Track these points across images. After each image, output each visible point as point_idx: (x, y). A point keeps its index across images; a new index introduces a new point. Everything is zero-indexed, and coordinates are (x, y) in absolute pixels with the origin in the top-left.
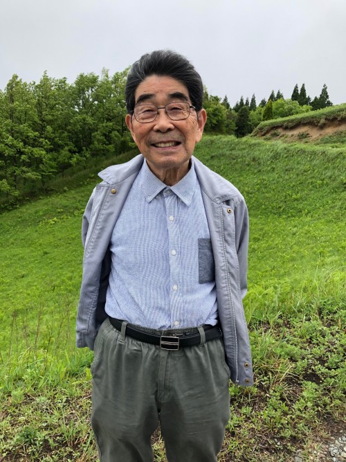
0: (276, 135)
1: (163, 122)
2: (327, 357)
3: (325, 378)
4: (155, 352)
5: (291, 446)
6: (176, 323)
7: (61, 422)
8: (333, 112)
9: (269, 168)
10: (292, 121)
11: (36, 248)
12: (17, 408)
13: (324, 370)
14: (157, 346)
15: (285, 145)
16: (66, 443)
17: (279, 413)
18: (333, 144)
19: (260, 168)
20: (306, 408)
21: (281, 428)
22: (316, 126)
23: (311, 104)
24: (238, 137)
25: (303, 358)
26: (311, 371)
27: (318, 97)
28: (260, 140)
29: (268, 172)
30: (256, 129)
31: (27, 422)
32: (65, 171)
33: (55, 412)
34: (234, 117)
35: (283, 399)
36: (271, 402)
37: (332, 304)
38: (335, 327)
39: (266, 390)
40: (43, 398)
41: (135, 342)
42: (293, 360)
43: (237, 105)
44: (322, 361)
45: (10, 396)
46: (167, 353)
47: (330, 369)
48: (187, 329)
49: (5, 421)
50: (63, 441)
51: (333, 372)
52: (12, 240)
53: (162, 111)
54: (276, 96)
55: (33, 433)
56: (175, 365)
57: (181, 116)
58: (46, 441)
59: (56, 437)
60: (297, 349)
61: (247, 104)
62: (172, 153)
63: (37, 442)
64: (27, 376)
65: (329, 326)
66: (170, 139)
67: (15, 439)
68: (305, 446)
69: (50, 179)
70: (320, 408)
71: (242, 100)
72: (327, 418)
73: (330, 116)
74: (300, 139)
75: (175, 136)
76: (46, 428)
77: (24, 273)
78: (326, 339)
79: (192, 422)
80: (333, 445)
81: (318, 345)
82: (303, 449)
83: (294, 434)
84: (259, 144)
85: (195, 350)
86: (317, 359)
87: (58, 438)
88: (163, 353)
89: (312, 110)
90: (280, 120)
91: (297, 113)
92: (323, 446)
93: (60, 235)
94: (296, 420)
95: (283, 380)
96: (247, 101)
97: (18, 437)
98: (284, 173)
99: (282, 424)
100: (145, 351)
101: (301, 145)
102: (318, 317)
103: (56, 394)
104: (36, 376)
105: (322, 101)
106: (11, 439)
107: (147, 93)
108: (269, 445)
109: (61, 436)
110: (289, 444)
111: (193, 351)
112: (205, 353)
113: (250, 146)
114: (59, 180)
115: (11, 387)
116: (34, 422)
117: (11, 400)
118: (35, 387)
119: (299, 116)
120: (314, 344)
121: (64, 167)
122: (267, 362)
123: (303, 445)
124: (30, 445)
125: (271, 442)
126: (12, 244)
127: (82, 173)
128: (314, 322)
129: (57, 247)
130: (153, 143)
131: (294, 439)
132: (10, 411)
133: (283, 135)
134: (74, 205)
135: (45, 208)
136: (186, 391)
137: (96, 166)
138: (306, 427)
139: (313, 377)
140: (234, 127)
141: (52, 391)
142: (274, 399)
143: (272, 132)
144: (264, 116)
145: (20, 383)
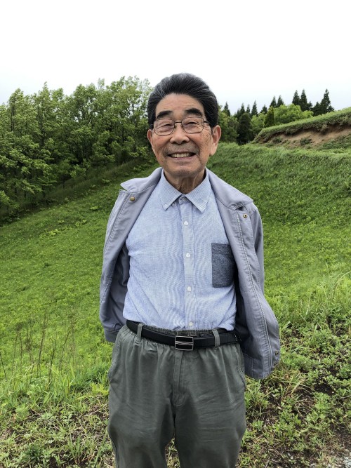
0: (278, 141)
1: (179, 134)
2: (339, 367)
3: (337, 389)
4: (170, 352)
5: (305, 460)
6: (191, 324)
7: (67, 439)
8: (335, 118)
9: (272, 175)
10: (294, 127)
11: (37, 260)
12: (21, 425)
13: (336, 381)
14: (172, 347)
15: (288, 151)
16: (73, 460)
17: (291, 426)
18: (336, 150)
19: (263, 175)
20: (319, 420)
21: (294, 442)
22: (318, 132)
23: (312, 109)
24: (239, 144)
25: (314, 369)
26: (322, 382)
27: (320, 102)
28: (263, 147)
29: (271, 179)
30: (257, 136)
31: (33, 439)
32: (66, 182)
33: (61, 429)
34: (235, 125)
35: (295, 412)
36: (283, 415)
37: (340, 312)
38: (345, 335)
39: (278, 402)
40: (48, 415)
41: (150, 343)
42: (303, 370)
43: (238, 112)
44: (333, 370)
45: (15, 412)
46: (182, 353)
47: (341, 379)
48: (201, 331)
49: (10, 439)
50: (69, 459)
51: (345, 383)
52: (13, 253)
53: (179, 125)
54: (277, 102)
55: (39, 451)
56: (189, 367)
57: (195, 130)
58: (52, 459)
59: (63, 454)
60: (307, 359)
61: (248, 111)
62: (186, 163)
63: (43, 460)
64: (31, 392)
65: (339, 335)
66: (185, 150)
67: (21, 457)
68: (319, 460)
69: (51, 190)
70: (333, 420)
71: (243, 107)
72: (340, 430)
73: (332, 121)
74: (302, 145)
75: (189, 147)
76: (53, 445)
77: (25, 285)
78: (337, 348)
79: (205, 428)
80: (347, 458)
81: (328, 354)
82: (317, 463)
83: (307, 447)
84: (261, 150)
85: (209, 352)
86: (328, 370)
87: (65, 455)
88: (178, 354)
89: (314, 115)
90: (281, 126)
91: (299, 119)
92: (338, 459)
93: (61, 247)
94: (309, 433)
95: (294, 392)
96: (248, 108)
97: (24, 455)
98: (288, 180)
99: (295, 438)
100: (160, 351)
101: (303, 151)
102: (327, 325)
103: (62, 410)
104: (40, 391)
105: (324, 106)
106: (17, 457)
107: (166, 110)
108: (282, 459)
109: (67, 453)
110: (303, 458)
111: (207, 353)
112: (219, 356)
113: (252, 153)
114: (60, 190)
115: (16, 403)
116: (40, 439)
117: (16, 417)
118: (40, 403)
119: (301, 122)
120: (324, 353)
121: (65, 178)
122: (278, 374)
123: (317, 458)
124: (36, 463)
125: (284, 457)
126: (13, 256)
127: (84, 183)
128: (324, 331)
129: (58, 258)
130: (169, 153)
131: (307, 453)
132: (14, 428)
133: (285, 142)
134: (75, 216)
135: (46, 219)
136: (200, 395)
137: (97, 176)
138: (320, 440)
139: (325, 388)
140: (235, 134)
141: (57, 407)
142: (285, 412)
143: (274, 138)
144: (265, 123)
145: (25, 399)
